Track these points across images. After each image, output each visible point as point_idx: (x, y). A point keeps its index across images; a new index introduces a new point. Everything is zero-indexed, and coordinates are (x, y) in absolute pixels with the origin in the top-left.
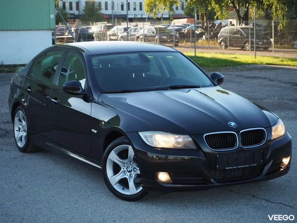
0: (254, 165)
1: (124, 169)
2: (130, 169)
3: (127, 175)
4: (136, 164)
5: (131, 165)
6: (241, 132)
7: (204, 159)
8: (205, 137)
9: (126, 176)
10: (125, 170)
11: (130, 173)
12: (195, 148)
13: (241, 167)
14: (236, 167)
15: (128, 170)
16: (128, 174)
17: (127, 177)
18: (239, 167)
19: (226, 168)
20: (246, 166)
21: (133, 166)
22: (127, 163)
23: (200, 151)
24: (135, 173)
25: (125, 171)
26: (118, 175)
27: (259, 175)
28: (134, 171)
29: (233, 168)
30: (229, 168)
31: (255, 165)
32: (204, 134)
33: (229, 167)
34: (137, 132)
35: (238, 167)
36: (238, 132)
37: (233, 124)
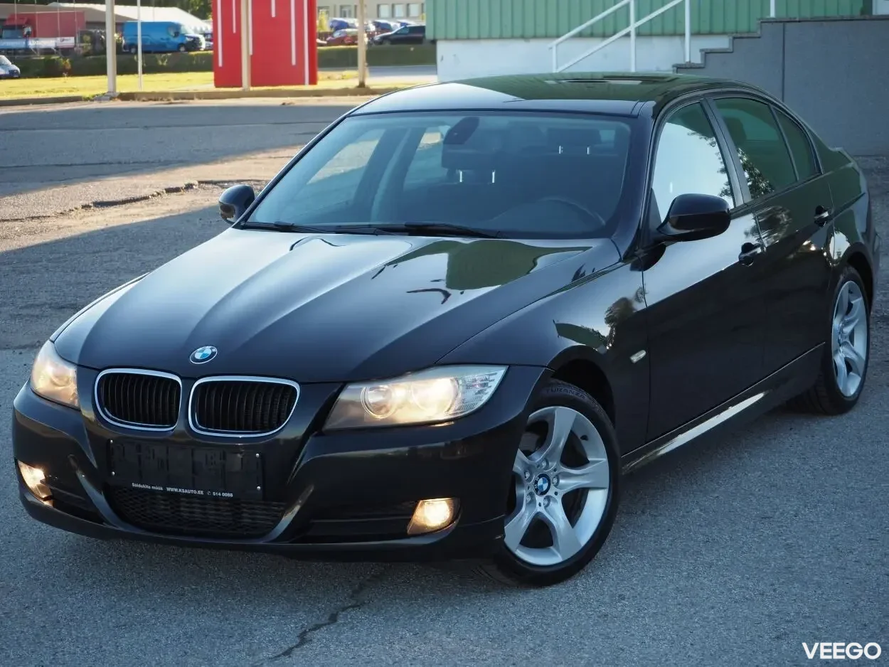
0: (224, 494)
8: (103, 377)
13: (176, 490)
14: (162, 489)
18: (172, 490)
19: (133, 485)
20: (195, 492)
29: (153, 487)
30: (140, 486)
31: (229, 495)
32: (105, 370)
33: (142, 484)
35: (168, 489)
37: (204, 353)
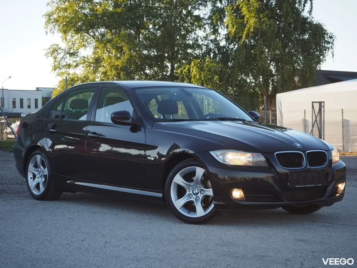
0: (319, 185)
1: (189, 192)
2: (197, 191)
3: (194, 198)
4: (203, 186)
5: (197, 187)
6: (307, 152)
7: (276, 176)
8: (276, 155)
9: (192, 199)
10: (191, 192)
11: (196, 196)
12: (266, 165)
13: (308, 186)
14: (304, 186)
15: (194, 192)
16: (195, 196)
17: (194, 200)
19: (296, 186)
20: (313, 185)
21: (200, 188)
22: (193, 186)
23: (272, 168)
24: (202, 196)
25: (190, 194)
26: (184, 198)
27: (322, 196)
28: (201, 193)
29: (302, 186)
30: (298, 186)
31: (321, 185)
32: (275, 152)
34: (208, 151)
35: (306, 186)
36: (304, 152)
37: (298, 145)
